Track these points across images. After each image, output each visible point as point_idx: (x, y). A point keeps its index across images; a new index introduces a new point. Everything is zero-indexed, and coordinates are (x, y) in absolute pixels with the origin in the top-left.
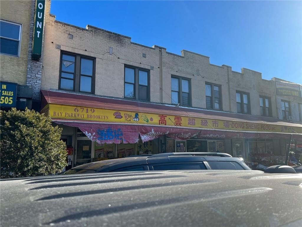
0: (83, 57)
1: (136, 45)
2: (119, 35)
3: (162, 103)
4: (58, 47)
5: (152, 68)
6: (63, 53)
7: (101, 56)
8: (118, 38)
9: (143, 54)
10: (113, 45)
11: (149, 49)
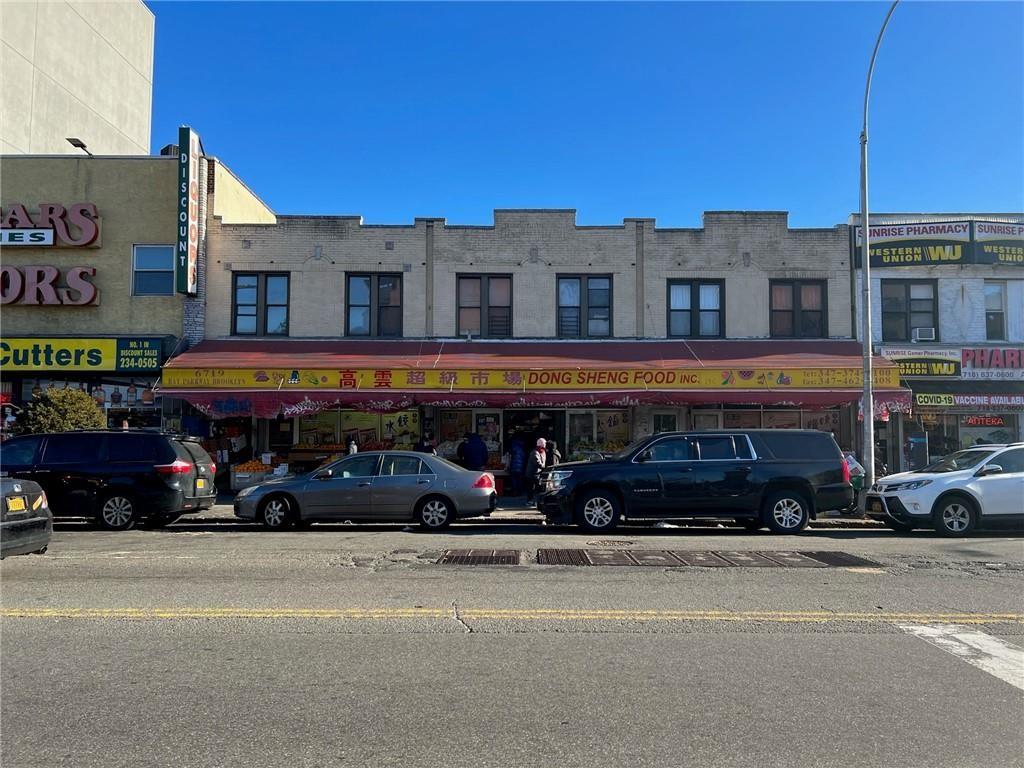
0: (269, 274)
1: (371, 230)
2: (335, 218)
3: (429, 338)
4: (228, 266)
5: (408, 268)
6: (236, 274)
7: (299, 267)
8: (333, 225)
9: (387, 244)
10: (324, 240)
11: (400, 230)
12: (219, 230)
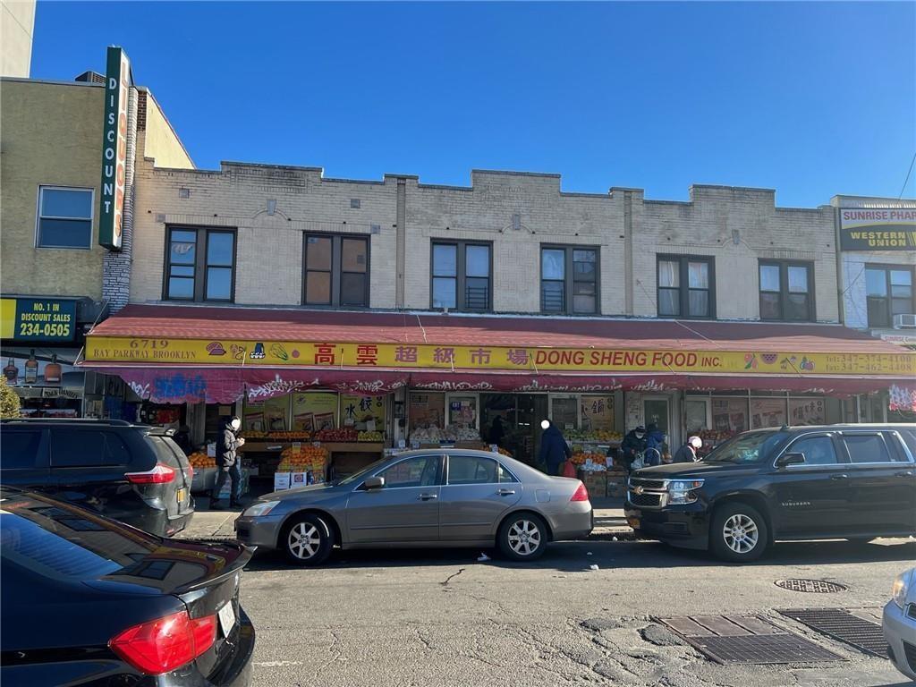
0: (210, 229)
1: (334, 184)
2: (292, 169)
3: (400, 310)
4: (161, 218)
5: (376, 229)
6: (170, 228)
7: (248, 222)
8: (289, 176)
9: (352, 201)
10: (280, 194)
11: (368, 186)
12: (151, 175)
